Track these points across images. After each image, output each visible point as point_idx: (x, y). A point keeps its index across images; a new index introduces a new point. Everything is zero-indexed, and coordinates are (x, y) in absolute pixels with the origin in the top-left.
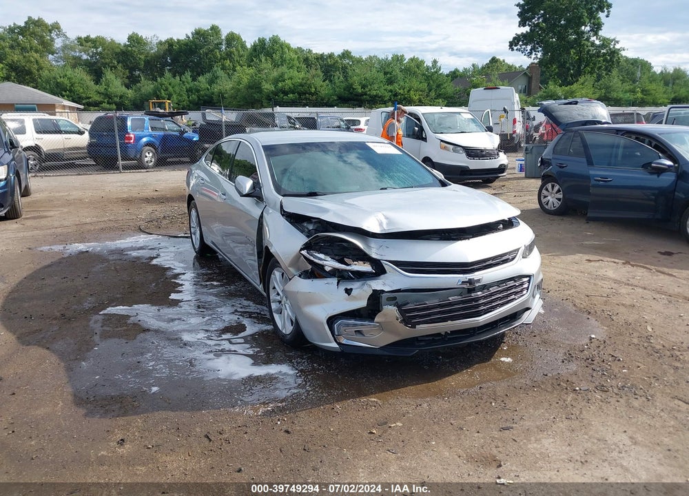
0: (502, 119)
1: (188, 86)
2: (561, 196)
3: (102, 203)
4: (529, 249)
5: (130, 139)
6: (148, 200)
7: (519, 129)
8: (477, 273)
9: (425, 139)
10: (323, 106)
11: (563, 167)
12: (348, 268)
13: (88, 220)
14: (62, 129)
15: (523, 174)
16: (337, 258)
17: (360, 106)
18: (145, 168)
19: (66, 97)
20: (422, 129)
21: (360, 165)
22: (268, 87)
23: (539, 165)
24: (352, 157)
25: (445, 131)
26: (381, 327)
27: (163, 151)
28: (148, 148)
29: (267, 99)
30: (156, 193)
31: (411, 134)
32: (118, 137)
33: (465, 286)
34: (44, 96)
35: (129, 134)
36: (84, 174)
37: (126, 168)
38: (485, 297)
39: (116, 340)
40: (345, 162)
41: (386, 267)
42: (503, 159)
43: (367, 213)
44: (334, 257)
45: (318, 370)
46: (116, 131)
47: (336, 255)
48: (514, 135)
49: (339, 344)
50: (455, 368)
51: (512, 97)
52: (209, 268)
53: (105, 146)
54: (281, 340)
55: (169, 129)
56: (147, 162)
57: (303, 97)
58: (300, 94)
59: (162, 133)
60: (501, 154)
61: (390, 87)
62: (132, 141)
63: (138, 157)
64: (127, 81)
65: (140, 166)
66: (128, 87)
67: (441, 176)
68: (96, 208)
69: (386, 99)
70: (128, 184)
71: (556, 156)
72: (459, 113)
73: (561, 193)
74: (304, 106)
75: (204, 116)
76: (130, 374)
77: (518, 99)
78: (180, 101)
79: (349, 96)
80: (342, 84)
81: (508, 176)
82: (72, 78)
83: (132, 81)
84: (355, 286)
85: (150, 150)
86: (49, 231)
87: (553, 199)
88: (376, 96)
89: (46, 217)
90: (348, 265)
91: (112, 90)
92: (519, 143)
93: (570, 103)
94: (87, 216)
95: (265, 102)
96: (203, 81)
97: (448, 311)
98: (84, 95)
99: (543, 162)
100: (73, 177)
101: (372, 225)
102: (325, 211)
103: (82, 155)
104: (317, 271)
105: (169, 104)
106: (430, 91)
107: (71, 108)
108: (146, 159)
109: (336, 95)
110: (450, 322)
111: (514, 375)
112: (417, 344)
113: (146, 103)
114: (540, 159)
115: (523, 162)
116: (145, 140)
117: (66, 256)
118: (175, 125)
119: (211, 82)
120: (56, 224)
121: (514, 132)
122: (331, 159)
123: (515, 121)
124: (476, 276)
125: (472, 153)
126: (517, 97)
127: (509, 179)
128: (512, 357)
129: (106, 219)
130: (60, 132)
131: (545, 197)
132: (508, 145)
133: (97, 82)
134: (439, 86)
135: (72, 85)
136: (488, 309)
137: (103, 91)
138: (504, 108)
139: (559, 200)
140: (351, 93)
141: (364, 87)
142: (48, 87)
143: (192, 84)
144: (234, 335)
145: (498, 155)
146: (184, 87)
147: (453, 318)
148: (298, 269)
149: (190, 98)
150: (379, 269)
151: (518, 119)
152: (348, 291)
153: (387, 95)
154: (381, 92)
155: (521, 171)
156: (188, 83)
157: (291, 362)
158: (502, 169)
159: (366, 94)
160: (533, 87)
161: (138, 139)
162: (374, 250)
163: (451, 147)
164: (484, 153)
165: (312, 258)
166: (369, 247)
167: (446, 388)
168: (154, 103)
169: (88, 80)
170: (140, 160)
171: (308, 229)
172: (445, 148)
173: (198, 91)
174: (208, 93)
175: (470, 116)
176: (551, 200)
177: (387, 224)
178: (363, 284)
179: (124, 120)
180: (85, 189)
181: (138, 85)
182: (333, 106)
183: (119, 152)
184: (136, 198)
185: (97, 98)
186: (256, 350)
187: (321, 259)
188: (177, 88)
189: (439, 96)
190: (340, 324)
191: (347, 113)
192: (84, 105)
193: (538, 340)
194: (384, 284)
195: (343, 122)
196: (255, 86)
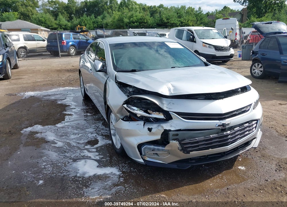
0: (231, 33)
1: (93, 20)
2: (262, 70)
3: (47, 72)
4: (256, 103)
5: (64, 43)
6: (68, 71)
7: (238, 38)
8: (227, 120)
9: (195, 42)
10: (150, 28)
11: (265, 55)
12: (150, 116)
13: (39, 80)
14: (35, 39)
15: (241, 58)
16: (144, 109)
17: (166, 28)
18: (70, 56)
19: (43, 26)
20: (194, 37)
21: (166, 55)
22: (126, 20)
23: (251, 54)
24: (162, 51)
25: (205, 38)
26: (169, 152)
27: (79, 48)
28: (72, 47)
29: (126, 26)
30: (73, 67)
31: (189, 39)
32: (58, 42)
33: (220, 128)
34: (33, 25)
35: (63, 41)
36: (44, 59)
37: (62, 56)
38: (232, 134)
39: (31, 147)
40: (159, 53)
41: (172, 116)
42: (232, 51)
43: (162, 83)
44: (142, 109)
45: (133, 172)
46: (58, 40)
47: (143, 108)
48: (236, 41)
49: (144, 160)
50: (212, 173)
51: (235, 22)
52: (87, 105)
53: (54, 46)
54: (115, 151)
55: (81, 39)
56: (72, 53)
57: (141, 24)
58: (140, 23)
59: (78, 40)
60: (231, 49)
61: (179, 19)
62: (65, 44)
63: (68, 51)
64: (68, 19)
65: (69, 55)
66: (68, 21)
67: (204, 60)
68: (45, 74)
69: (178, 25)
70: (62, 63)
71: (261, 50)
72: (211, 30)
73: (263, 68)
74: (142, 28)
75: (96, 32)
76: (31, 171)
77: (238, 24)
78: (90, 27)
79: (161, 23)
80: (158, 18)
81: (234, 60)
82: (45, 18)
83: (70, 19)
84: (154, 126)
85: (73, 48)
86: (20, 85)
87: (258, 70)
88: (173, 23)
89: (22, 78)
90: (149, 114)
91: (61, 23)
92: (238, 44)
93: (268, 23)
94: (39, 79)
95: (125, 26)
96: (99, 18)
97: (209, 144)
98: (50, 25)
99: (253, 53)
100: (40, 60)
101: (164, 91)
102: (137, 81)
103: (44, 50)
104: (132, 116)
105: (85, 28)
106: (198, 21)
107: (45, 31)
108: (71, 52)
109: (156, 23)
110: (210, 149)
111: (247, 180)
112: (190, 161)
113: (75, 28)
114: (252, 51)
115: (241, 53)
116: (71, 43)
117: (23, 98)
118: (84, 37)
119: (103, 19)
120: (25, 82)
121: (236, 39)
122: (152, 52)
123: (236, 34)
124: (227, 121)
125: (217, 48)
126: (237, 23)
127: (234, 61)
128: (245, 166)
129: (47, 79)
130: (35, 40)
131: (254, 70)
132: (234, 45)
133: (56, 19)
134: (201, 19)
135: (45, 21)
136: (233, 141)
137: (58, 23)
138: (232, 28)
139: (261, 71)
140: (162, 22)
141: (168, 19)
142: (35, 22)
143: (95, 20)
144: (92, 146)
145: (230, 49)
146: (92, 21)
147: (212, 147)
148: (122, 115)
149: (94, 26)
150: (168, 117)
151: (238, 33)
152: (150, 130)
153: (179, 23)
154: (176, 22)
155: (239, 57)
156: (93, 19)
157: (119, 166)
158: (231, 56)
159: (169, 23)
160: (244, 18)
161: (68, 43)
162: (165, 105)
163: (208, 45)
164: (223, 48)
165: (129, 109)
166: (162, 103)
167: (207, 188)
168: (78, 28)
169: (52, 19)
170: (69, 52)
171: (129, 91)
172: (205, 46)
173: (97, 22)
174: (101, 23)
175: (217, 31)
176: (257, 71)
177: (173, 90)
178: (159, 126)
179: (61, 35)
180: (43, 66)
181: (73, 20)
182: (154, 28)
183: (59, 49)
184: (63, 70)
185: (55, 26)
186: (101, 156)
187: (134, 110)
188: (88, 22)
189: (201, 23)
190: (145, 148)
191: (161, 31)
192: (50, 29)
193: (259, 154)
194: (171, 126)
195: (158, 34)
196: (121, 20)
